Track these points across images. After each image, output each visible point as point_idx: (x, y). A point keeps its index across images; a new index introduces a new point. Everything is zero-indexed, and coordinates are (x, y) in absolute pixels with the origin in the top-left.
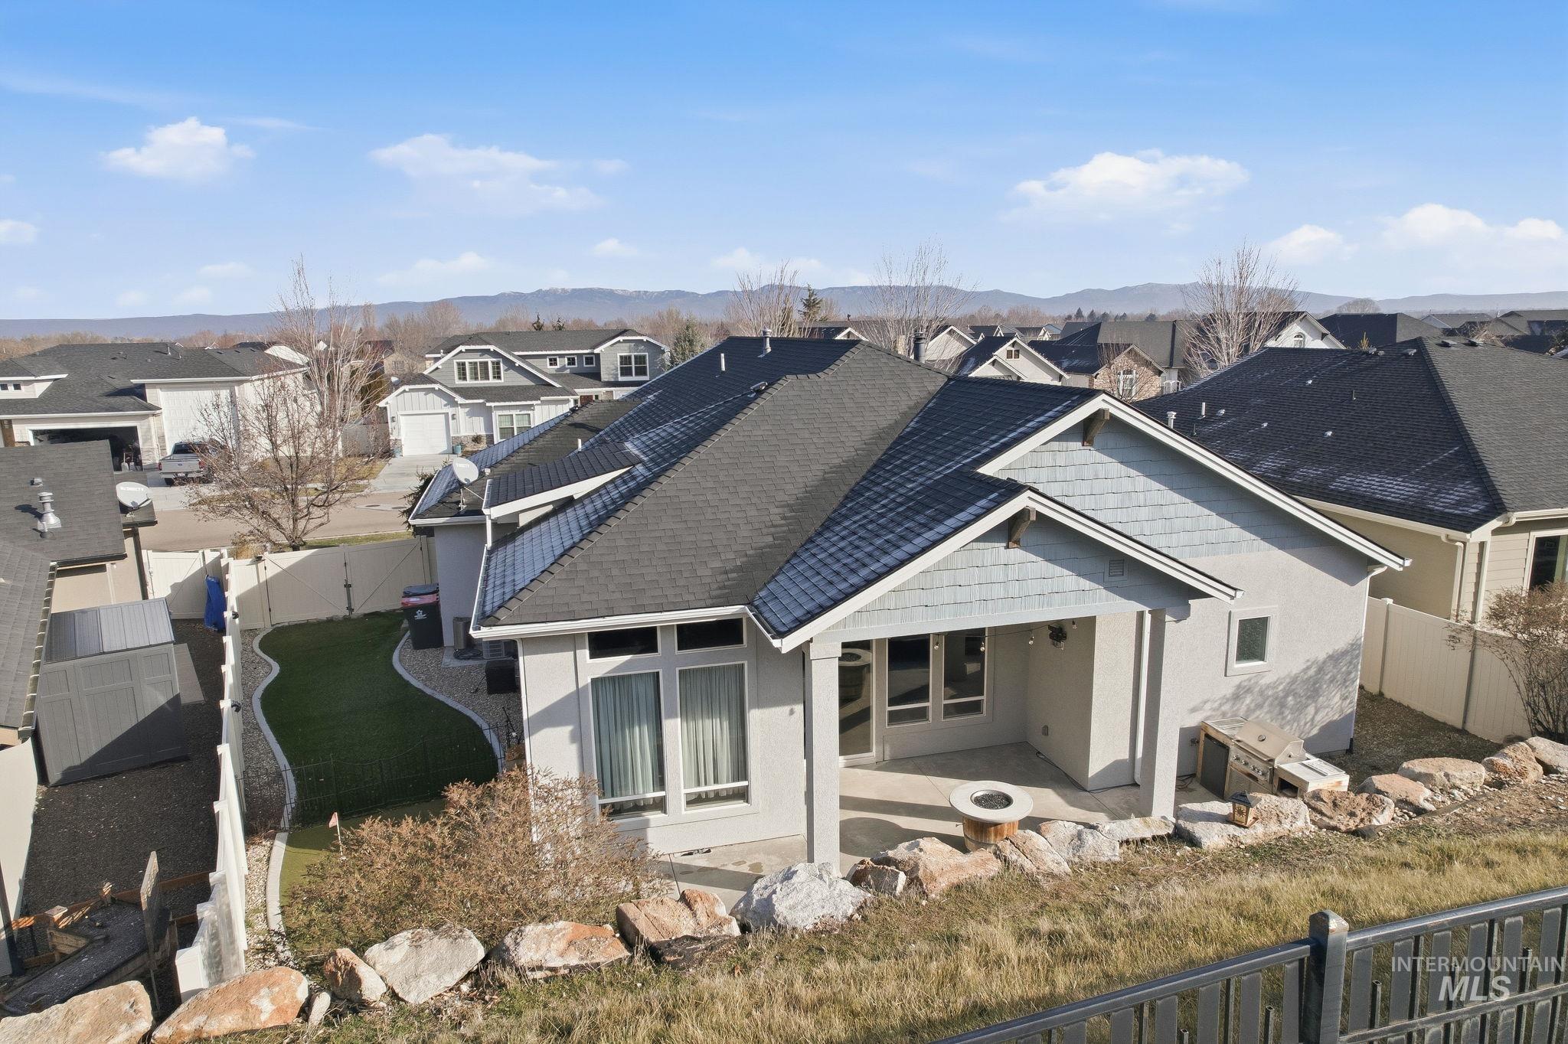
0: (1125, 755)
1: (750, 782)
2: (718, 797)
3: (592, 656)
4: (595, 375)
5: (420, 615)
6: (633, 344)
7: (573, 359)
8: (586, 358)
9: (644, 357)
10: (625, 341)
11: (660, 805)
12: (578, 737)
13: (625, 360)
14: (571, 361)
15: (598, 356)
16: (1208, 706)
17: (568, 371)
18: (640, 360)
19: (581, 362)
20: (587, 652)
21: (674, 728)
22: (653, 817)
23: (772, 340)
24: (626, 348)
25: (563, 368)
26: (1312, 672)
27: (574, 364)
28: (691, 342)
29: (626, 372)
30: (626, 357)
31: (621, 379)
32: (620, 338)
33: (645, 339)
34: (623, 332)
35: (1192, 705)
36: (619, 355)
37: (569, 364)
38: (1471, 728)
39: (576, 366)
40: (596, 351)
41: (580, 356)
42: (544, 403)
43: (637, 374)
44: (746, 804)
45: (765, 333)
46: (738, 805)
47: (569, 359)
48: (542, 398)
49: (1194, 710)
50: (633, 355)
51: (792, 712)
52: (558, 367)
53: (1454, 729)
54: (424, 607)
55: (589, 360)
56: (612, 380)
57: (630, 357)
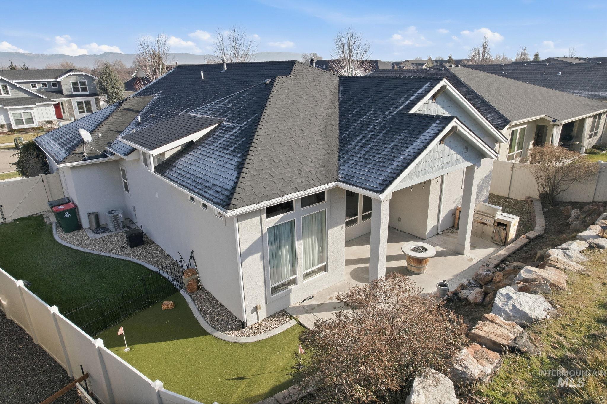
0: (436, 224)
1: (327, 263)
2: (314, 272)
3: (268, 217)
4: (60, 92)
5: (67, 215)
6: (78, 76)
7: (45, 84)
8: (53, 84)
9: (85, 82)
10: (73, 75)
11: (294, 281)
12: (263, 258)
13: (75, 84)
14: (44, 85)
15: (59, 82)
16: (457, 200)
17: (43, 90)
18: (83, 84)
19: (50, 86)
20: (265, 215)
21: (300, 244)
22: (293, 287)
23: (226, 64)
24: (75, 78)
25: (40, 89)
26: (481, 183)
27: (46, 86)
28: (109, 75)
29: (76, 90)
30: (75, 83)
31: (74, 93)
32: (71, 73)
33: (84, 73)
34: (70, 70)
35: (453, 201)
36: (71, 81)
37: (43, 86)
38: (511, 196)
39: (48, 87)
40: (59, 80)
41: (49, 82)
42: (38, 106)
43: (82, 91)
44: (325, 273)
45: (223, 60)
46: (323, 273)
47: (43, 84)
48: (37, 104)
49: (454, 202)
50: (79, 81)
51: (342, 228)
52: (37, 88)
53: (506, 198)
54: (69, 211)
55: (54, 85)
56: (70, 94)
57: (77, 83)
